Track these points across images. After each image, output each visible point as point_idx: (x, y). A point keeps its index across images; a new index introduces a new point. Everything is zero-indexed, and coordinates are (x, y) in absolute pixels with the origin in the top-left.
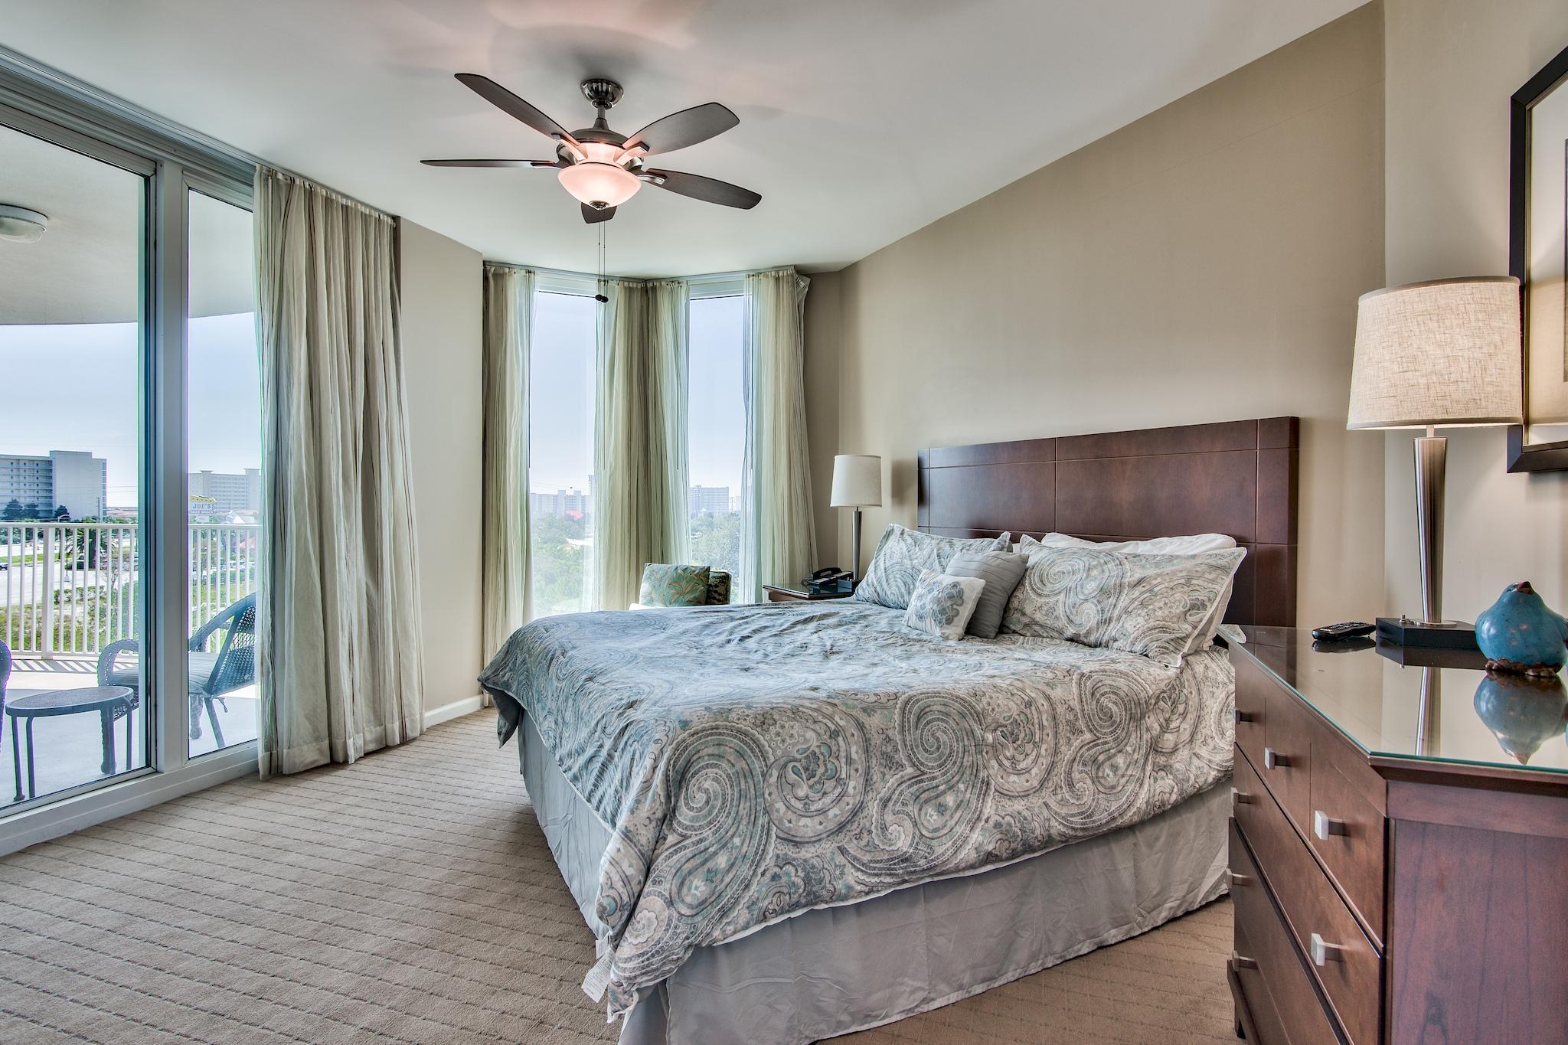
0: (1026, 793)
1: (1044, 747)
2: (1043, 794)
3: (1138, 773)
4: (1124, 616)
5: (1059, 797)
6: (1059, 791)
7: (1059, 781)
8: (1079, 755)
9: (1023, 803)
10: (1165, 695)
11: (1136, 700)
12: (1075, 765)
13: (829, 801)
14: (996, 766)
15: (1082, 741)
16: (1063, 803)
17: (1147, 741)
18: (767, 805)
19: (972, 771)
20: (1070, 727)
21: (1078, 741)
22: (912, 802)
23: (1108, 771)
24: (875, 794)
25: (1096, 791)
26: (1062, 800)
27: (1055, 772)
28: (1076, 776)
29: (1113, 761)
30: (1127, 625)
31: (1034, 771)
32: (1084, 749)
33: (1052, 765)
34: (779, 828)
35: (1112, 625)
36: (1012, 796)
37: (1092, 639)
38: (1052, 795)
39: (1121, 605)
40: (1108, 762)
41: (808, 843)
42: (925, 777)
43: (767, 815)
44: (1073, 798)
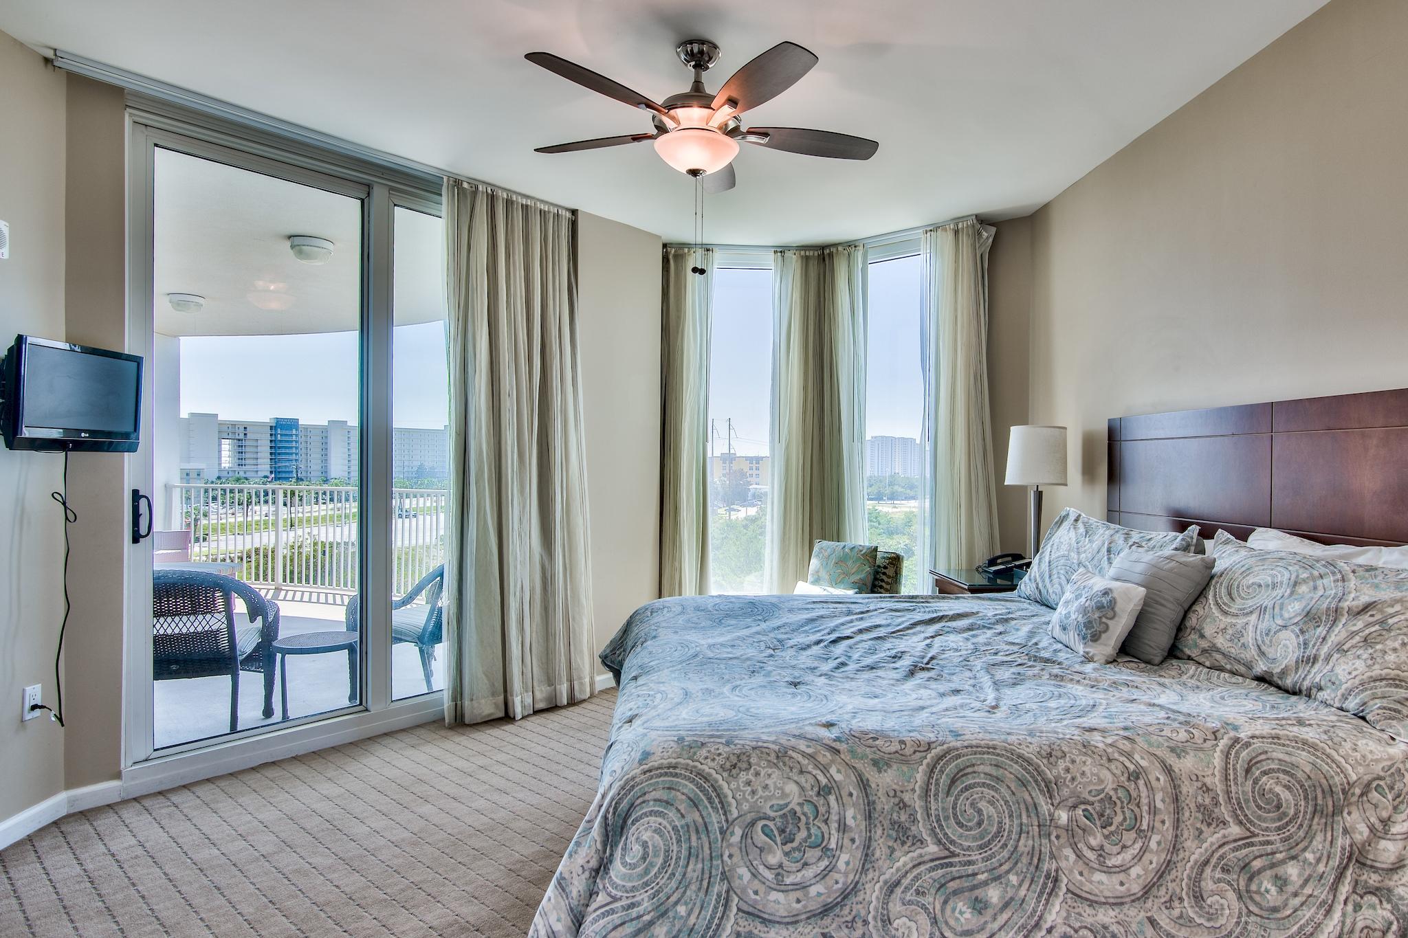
0: (1119, 900)
1: (1155, 838)
2: (1149, 904)
3: (1323, 894)
4: (1336, 656)
5: (1176, 912)
6: (1176, 903)
7: (1178, 891)
8: (1216, 855)
9: (1112, 913)
10: (1382, 783)
11: (1326, 788)
12: (1208, 870)
13: (812, 875)
14: (1072, 857)
15: (1224, 836)
16: (1181, 921)
17: (1343, 849)
18: (726, 869)
19: (1032, 859)
20: (1203, 814)
21: (1216, 836)
22: (933, 891)
23: (1267, 884)
24: (877, 873)
25: (1244, 911)
26: (1181, 917)
27: (1172, 876)
28: (1208, 885)
29: (1280, 871)
30: (1338, 670)
31: (1134, 872)
32: (1226, 848)
33: (1168, 865)
34: (742, 899)
35: (1317, 666)
36: (1096, 902)
37: (1289, 682)
38: (1163, 908)
39: (1333, 639)
40: (1269, 872)
41: (778, 922)
42: (956, 859)
43: (726, 882)
44: (1200, 916)
